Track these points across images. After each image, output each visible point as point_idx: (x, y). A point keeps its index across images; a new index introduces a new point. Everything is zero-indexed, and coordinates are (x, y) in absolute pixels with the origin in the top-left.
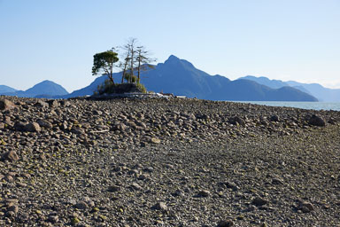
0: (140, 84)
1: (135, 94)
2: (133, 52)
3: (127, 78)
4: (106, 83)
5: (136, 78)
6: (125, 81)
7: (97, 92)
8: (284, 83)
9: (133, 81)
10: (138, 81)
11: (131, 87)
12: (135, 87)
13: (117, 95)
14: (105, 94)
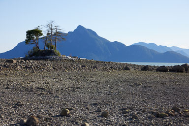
0: (57, 51)
1: (54, 57)
2: (52, 29)
3: (48, 46)
4: (34, 49)
5: (54, 46)
6: (47, 48)
7: (27, 55)
8: (169, 48)
9: (52, 48)
10: (55, 48)
11: (51, 52)
12: (53, 52)
13: (42, 57)
14: (33, 57)
